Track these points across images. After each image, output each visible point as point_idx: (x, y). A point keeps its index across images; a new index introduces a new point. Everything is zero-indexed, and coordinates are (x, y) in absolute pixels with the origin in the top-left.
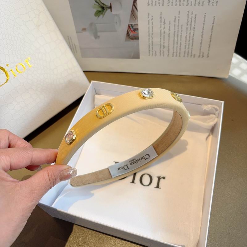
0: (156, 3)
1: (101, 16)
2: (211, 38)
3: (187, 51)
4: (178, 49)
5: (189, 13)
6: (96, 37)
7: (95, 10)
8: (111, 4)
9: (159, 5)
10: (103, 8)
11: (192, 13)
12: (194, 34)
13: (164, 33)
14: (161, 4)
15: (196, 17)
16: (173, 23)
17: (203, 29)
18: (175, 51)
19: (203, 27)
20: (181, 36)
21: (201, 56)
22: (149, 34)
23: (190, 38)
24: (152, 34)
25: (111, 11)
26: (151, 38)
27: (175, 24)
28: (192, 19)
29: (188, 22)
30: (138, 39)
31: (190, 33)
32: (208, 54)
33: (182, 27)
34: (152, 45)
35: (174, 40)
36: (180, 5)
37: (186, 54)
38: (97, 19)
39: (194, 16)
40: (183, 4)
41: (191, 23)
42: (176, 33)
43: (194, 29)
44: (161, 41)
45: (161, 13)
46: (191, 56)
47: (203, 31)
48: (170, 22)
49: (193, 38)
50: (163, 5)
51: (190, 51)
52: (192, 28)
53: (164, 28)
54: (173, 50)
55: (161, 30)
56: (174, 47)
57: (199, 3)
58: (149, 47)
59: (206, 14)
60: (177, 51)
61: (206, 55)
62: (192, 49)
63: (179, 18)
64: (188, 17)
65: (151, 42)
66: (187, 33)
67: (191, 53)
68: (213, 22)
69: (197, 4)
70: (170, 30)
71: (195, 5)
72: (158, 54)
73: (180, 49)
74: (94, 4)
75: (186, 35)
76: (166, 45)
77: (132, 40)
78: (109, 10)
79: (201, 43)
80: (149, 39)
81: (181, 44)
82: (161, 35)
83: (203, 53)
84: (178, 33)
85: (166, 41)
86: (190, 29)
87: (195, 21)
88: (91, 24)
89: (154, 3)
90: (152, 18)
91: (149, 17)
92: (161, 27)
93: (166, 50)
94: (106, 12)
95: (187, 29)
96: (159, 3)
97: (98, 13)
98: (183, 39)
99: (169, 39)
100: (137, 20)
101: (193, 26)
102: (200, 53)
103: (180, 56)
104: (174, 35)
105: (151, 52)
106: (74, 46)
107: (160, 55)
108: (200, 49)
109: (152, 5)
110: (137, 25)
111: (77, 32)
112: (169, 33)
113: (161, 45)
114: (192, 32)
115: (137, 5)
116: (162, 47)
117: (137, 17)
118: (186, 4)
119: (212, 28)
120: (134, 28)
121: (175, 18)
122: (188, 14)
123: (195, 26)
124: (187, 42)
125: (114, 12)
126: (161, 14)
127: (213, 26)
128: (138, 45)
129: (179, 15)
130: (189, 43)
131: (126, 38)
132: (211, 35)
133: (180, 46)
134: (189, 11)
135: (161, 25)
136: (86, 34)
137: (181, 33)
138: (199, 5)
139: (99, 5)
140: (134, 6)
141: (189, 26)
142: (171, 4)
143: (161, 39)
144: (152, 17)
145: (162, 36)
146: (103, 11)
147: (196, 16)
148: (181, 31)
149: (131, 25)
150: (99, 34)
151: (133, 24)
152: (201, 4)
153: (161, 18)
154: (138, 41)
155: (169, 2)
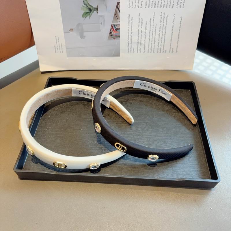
0: (136, 6)
1: (88, 17)
2: (179, 36)
3: (160, 47)
4: (153, 46)
5: (162, 14)
6: (82, 36)
7: (83, 12)
8: (97, 6)
9: (138, 8)
10: (90, 10)
11: (164, 14)
12: (165, 32)
13: (142, 31)
14: (140, 6)
15: (167, 18)
16: (148, 23)
17: (173, 28)
18: (150, 48)
19: (173, 26)
20: (155, 34)
21: (171, 52)
22: (129, 33)
23: (162, 36)
24: (131, 33)
25: (97, 13)
26: (130, 37)
27: (150, 24)
28: (164, 19)
29: (161, 22)
30: (119, 38)
31: (163, 31)
32: (177, 49)
33: (156, 26)
34: (131, 43)
35: (149, 38)
36: (155, 7)
37: (159, 50)
38: (84, 20)
39: (166, 16)
40: (158, 6)
41: (163, 23)
42: (151, 31)
43: (166, 28)
44: (138, 39)
45: (140, 14)
46: (163, 51)
47: (173, 30)
48: (146, 22)
49: (165, 36)
50: (141, 7)
51: (162, 48)
52: (164, 27)
53: (142, 28)
54: (149, 47)
55: (139, 29)
56: (149, 44)
57: (170, 6)
58: (128, 45)
59: (175, 15)
60: (151, 47)
61: (175, 50)
62: (164, 45)
63: (154, 18)
64: (161, 18)
65: (130, 40)
66: (160, 32)
67: (163, 49)
68: (180, 22)
69: (168, 6)
70: (146, 29)
71: (167, 7)
72: (136, 51)
73: (154, 46)
74: (83, 6)
75: (159, 33)
76: (143, 42)
77: (114, 39)
78: (95, 12)
79: (171, 40)
80: (129, 37)
81: (155, 41)
82: (139, 33)
83: (173, 49)
84: (153, 31)
85: (143, 39)
86: (163, 28)
87: (166, 21)
88: (79, 25)
89: (134, 6)
90: (132, 19)
91: (129, 18)
92: (139, 26)
93: (142, 47)
94: (93, 13)
95: (160, 28)
96: (138, 6)
97: (86, 15)
98: (157, 36)
99: (145, 37)
100: (119, 20)
101: (165, 25)
102: (170, 49)
103: (154, 53)
104: (150, 33)
105: (130, 49)
106: (60, 46)
107: (138, 52)
108: (171, 46)
109: (132, 7)
110: (119, 25)
111: (64, 33)
112: (146, 32)
113: (138, 43)
114: (164, 30)
115: (120, 7)
116: (139, 44)
117: (119, 18)
118: (159, 6)
119: (180, 26)
120: (116, 28)
121: (151, 19)
122: (161, 16)
123: (166, 25)
124: (160, 40)
125: (100, 13)
126: (139, 16)
127: (180, 25)
128: (119, 44)
129: (154, 16)
130: (162, 40)
131: (109, 37)
132: (179, 33)
133: (154, 44)
134: (162, 13)
135: (139, 24)
136: (73, 34)
137: (155, 32)
138: (170, 7)
139: (87, 7)
140: (117, 8)
141: (162, 26)
142: (147, 6)
143: (138, 37)
144: (132, 17)
145: (140, 35)
146: (90, 12)
147: (167, 16)
148: (156, 30)
149: (114, 25)
150: (85, 34)
151: (116, 24)
152: (171, 6)
153: (139, 18)
154: (119, 40)
155: (146, 5)
